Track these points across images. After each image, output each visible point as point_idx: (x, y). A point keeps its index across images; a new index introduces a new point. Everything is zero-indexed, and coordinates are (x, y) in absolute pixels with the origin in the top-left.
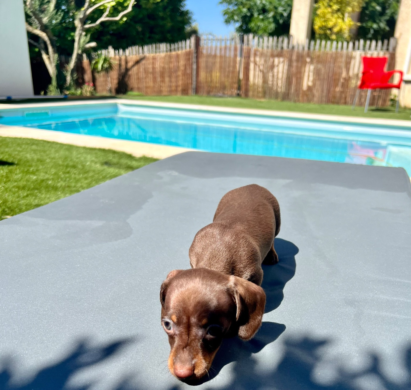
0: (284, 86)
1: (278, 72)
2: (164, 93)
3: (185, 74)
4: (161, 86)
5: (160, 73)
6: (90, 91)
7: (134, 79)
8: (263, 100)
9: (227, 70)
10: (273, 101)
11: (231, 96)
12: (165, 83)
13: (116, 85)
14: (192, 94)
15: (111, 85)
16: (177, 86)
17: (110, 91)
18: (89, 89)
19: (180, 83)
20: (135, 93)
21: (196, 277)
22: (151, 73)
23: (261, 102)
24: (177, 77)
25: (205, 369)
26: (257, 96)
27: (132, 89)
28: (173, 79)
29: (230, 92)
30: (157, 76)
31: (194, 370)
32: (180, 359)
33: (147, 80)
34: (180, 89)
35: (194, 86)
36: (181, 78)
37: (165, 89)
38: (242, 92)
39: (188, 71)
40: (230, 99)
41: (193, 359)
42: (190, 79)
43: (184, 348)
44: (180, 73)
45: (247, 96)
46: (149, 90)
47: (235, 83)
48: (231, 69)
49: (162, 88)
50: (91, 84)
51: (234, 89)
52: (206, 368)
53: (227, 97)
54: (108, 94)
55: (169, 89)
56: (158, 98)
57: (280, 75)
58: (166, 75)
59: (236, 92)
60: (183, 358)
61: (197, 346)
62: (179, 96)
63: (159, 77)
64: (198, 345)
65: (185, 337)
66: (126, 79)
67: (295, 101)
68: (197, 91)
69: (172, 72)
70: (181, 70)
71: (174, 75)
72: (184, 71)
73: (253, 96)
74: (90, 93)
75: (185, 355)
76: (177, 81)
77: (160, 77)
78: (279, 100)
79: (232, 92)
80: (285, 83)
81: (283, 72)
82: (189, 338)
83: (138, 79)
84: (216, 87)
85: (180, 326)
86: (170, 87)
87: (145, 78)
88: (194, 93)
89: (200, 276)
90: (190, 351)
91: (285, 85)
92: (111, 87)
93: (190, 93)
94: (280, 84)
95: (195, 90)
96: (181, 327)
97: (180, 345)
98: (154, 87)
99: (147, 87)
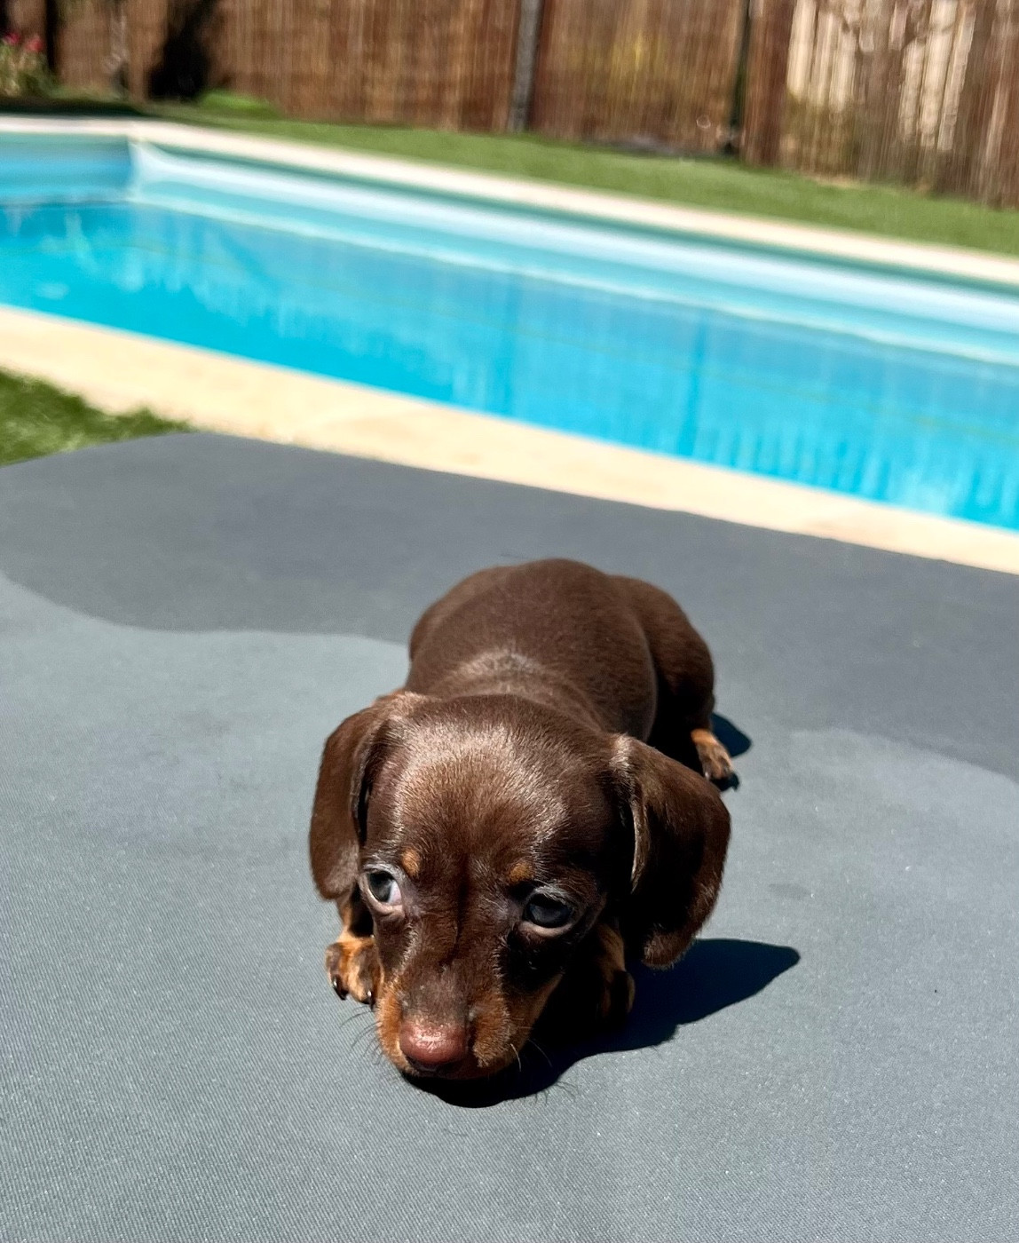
0: (948, 128)
1: (925, 61)
2: (379, 114)
3: (481, 33)
4: (364, 80)
5: (367, 18)
6: (20, 73)
7: (239, 35)
8: (843, 184)
9: (685, 28)
10: (891, 192)
11: (695, 152)
12: (384, 66)
13: (154, 54)
14: (511, 127)
15: (125, 53)
16: (440, 87)
17: (122, 80)
18: (17, 61)
19: (458, 70)
20: (240, 100)
21: (494, 723)
22: (323, 13)
23: (831, 192)
24: (446, 41)
25: (509, 1042)
26: (817, 164)
27: (226, 83)
28: (427, 53)
29: (693, 133)
30: (351, 29)
31: (471, 1043)
32: (425, 998)
33: (304, 45)
34: (453, 98)
35: (522, 89)
36: (461, 48)
37: (383, 93)
38: (748, 139)
39: (501, 21)
40: (686, 168)
41: (470, 1002)
42: (508, 61)
43: (441, 965)
44: (460, 27)
45: (768, 157)
46: (306, 92)
47: (717, 94)
48: (704, 26)
49: (368, 89)
50: (34, 42)
51: (713, 121)
52: (513, 1039)
53: (676, 156)
54: (109, 95)
55: (402, 96)
56: (341, 131)
57: (934, 75)
58: (396, 28)
59: (720, 134)
60: (437, 997)
61: (488, 957)
62: (448, 129)
63: (360, 38)
64: (491, 953)
65: (447, 926)
66: (205, 33)
67: (997, 203)
68: (533, 116)
69: (424, 18)
70: (468, 10)
71: (429, 33)
72: (480, 20)
73: (800, 160)
74: (19, 82)
75: (444, 987)
76: (442, 64)
77: (366, 35)
78: (923, 188)
79: (699, 132)
80: (955, 112)
81: (949, 62)
82: (460, 930)
83: (262, 35)
84: (626, 105)
85: (429, 889)
86: (410, 84)
87: (296, 34)
88: (521, 123)
89: (510, 720)
90: (462, 976)
91: (954, 122)
92: (125, 64)
93: (502, 123)
94: (929, 114)
95: (523, 111)
96: (435, 894)
97: (427, 954)
98: (331, 80)
99: (297, 79)
